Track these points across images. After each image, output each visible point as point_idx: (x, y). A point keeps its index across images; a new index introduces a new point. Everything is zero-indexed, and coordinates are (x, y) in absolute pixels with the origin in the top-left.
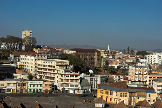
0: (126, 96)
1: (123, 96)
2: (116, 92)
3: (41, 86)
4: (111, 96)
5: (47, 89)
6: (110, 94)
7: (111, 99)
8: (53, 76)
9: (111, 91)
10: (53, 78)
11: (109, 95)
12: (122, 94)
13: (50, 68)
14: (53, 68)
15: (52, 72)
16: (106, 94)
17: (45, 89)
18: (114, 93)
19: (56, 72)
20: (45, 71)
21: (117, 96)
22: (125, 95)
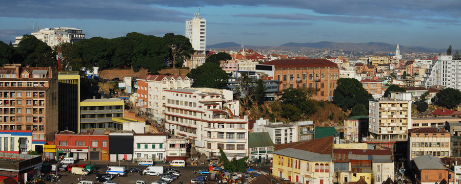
0: (327, 171)
1: (322, 171)
2: (307, 162)
3: (161, 147)
4: (297, 170)
5: (176, 154)
6: (296, 168)
7: (297, 177)
8: (193, 125)
9: (298, 160)
10: (194, 130)
11: (294, 169)
12: (319, 167)
13: (188, 108)
14: (192, 108)
15: (192, 116)
16: (289, 166)
17: (170, 154)
18: (304, 164)
19: (198, 116)
20: (179, 114)
21: (308, 170)
22: (325, 167)
